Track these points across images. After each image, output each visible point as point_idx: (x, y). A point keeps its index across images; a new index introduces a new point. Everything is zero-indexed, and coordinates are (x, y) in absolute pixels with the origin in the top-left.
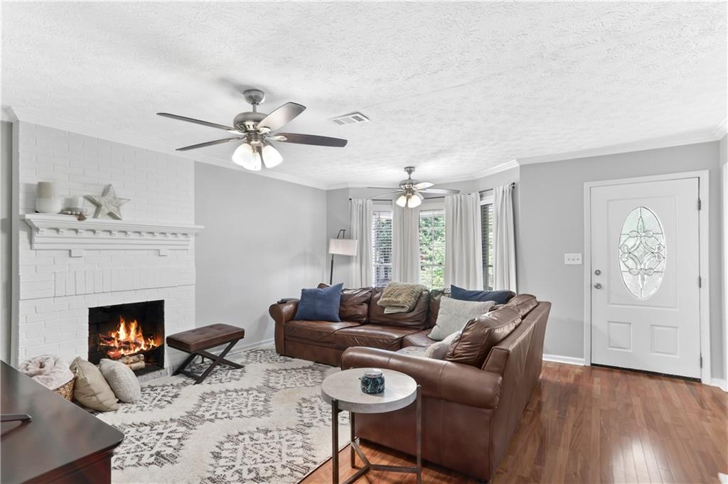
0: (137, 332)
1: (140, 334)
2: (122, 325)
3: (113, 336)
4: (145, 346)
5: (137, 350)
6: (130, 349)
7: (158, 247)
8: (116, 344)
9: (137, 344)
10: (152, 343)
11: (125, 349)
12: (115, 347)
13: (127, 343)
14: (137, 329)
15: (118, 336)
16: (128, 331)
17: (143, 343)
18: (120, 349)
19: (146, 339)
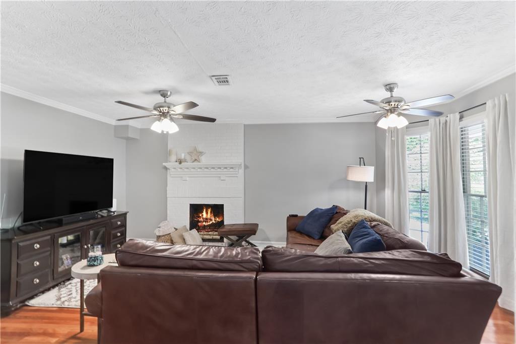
0: (211, 214)
1: (212, 215)
2: (205, 210)
3: (201, 215)
4: (214, 220)
5: (211, 222)
6: (208, 222)
7: (219, 176)
8: (202, 219)
9: (211, 220)
10: (217, 219)
11: (206, 222)
12: (201, 221)
13: (207, 219)
14: (211, 212)
15: (202, 215)
16: (207, 213)
17: (213, 219)
18: (203, 222)
19: (215, 218)
